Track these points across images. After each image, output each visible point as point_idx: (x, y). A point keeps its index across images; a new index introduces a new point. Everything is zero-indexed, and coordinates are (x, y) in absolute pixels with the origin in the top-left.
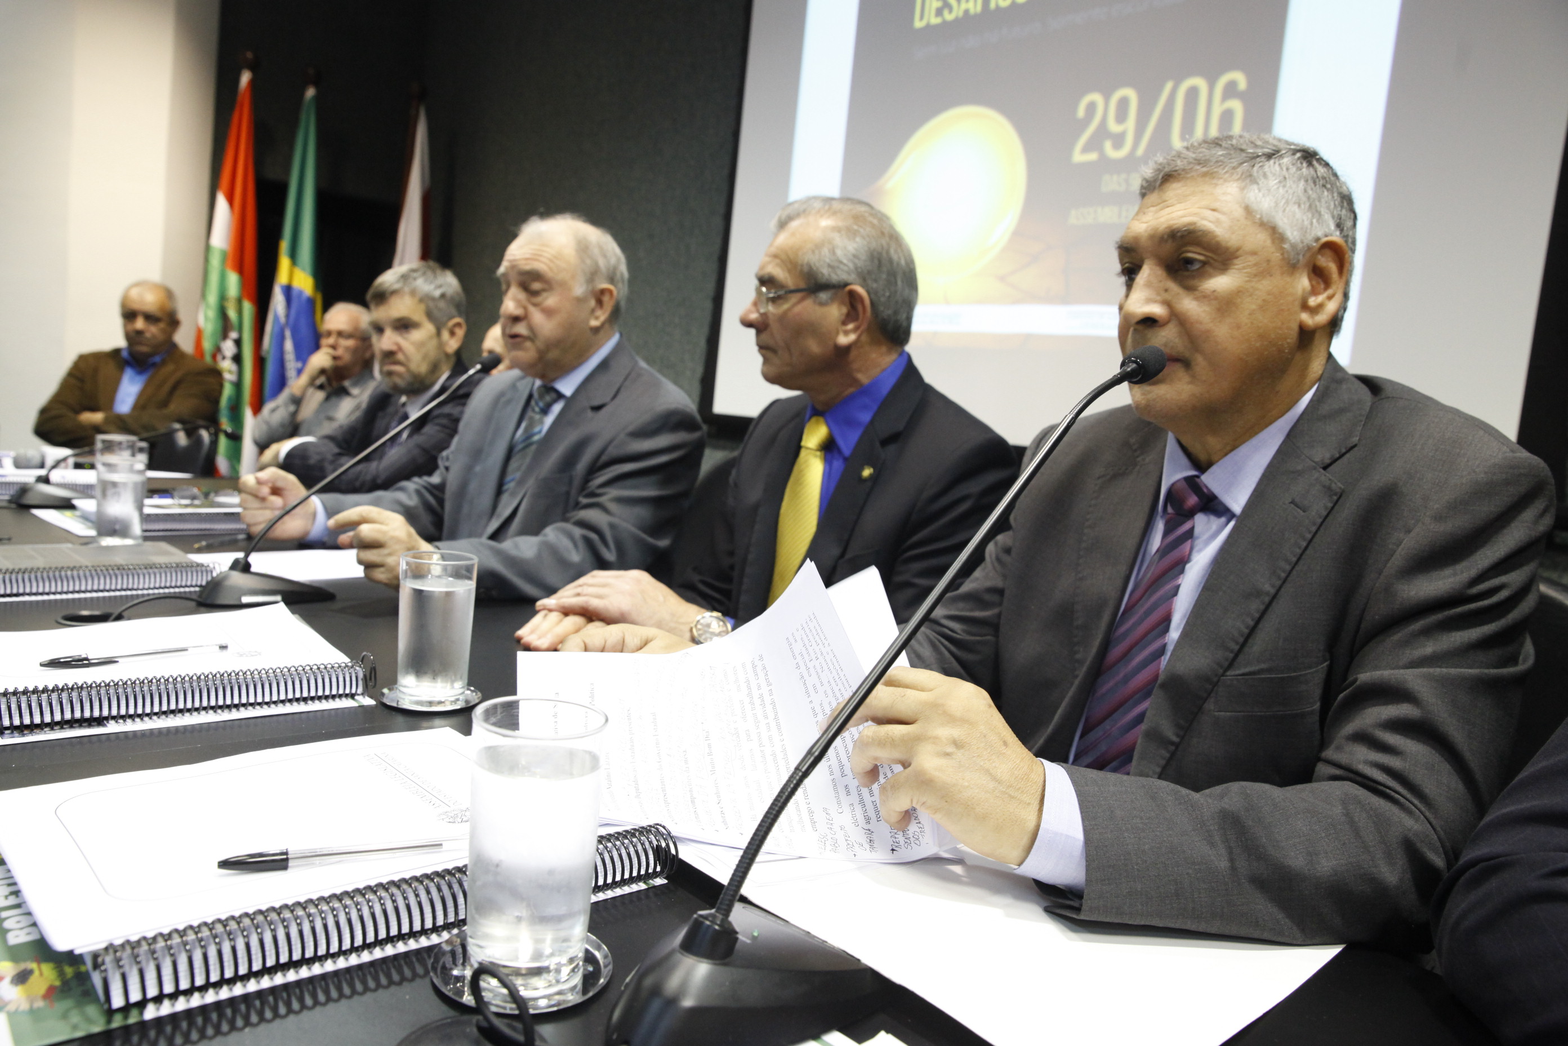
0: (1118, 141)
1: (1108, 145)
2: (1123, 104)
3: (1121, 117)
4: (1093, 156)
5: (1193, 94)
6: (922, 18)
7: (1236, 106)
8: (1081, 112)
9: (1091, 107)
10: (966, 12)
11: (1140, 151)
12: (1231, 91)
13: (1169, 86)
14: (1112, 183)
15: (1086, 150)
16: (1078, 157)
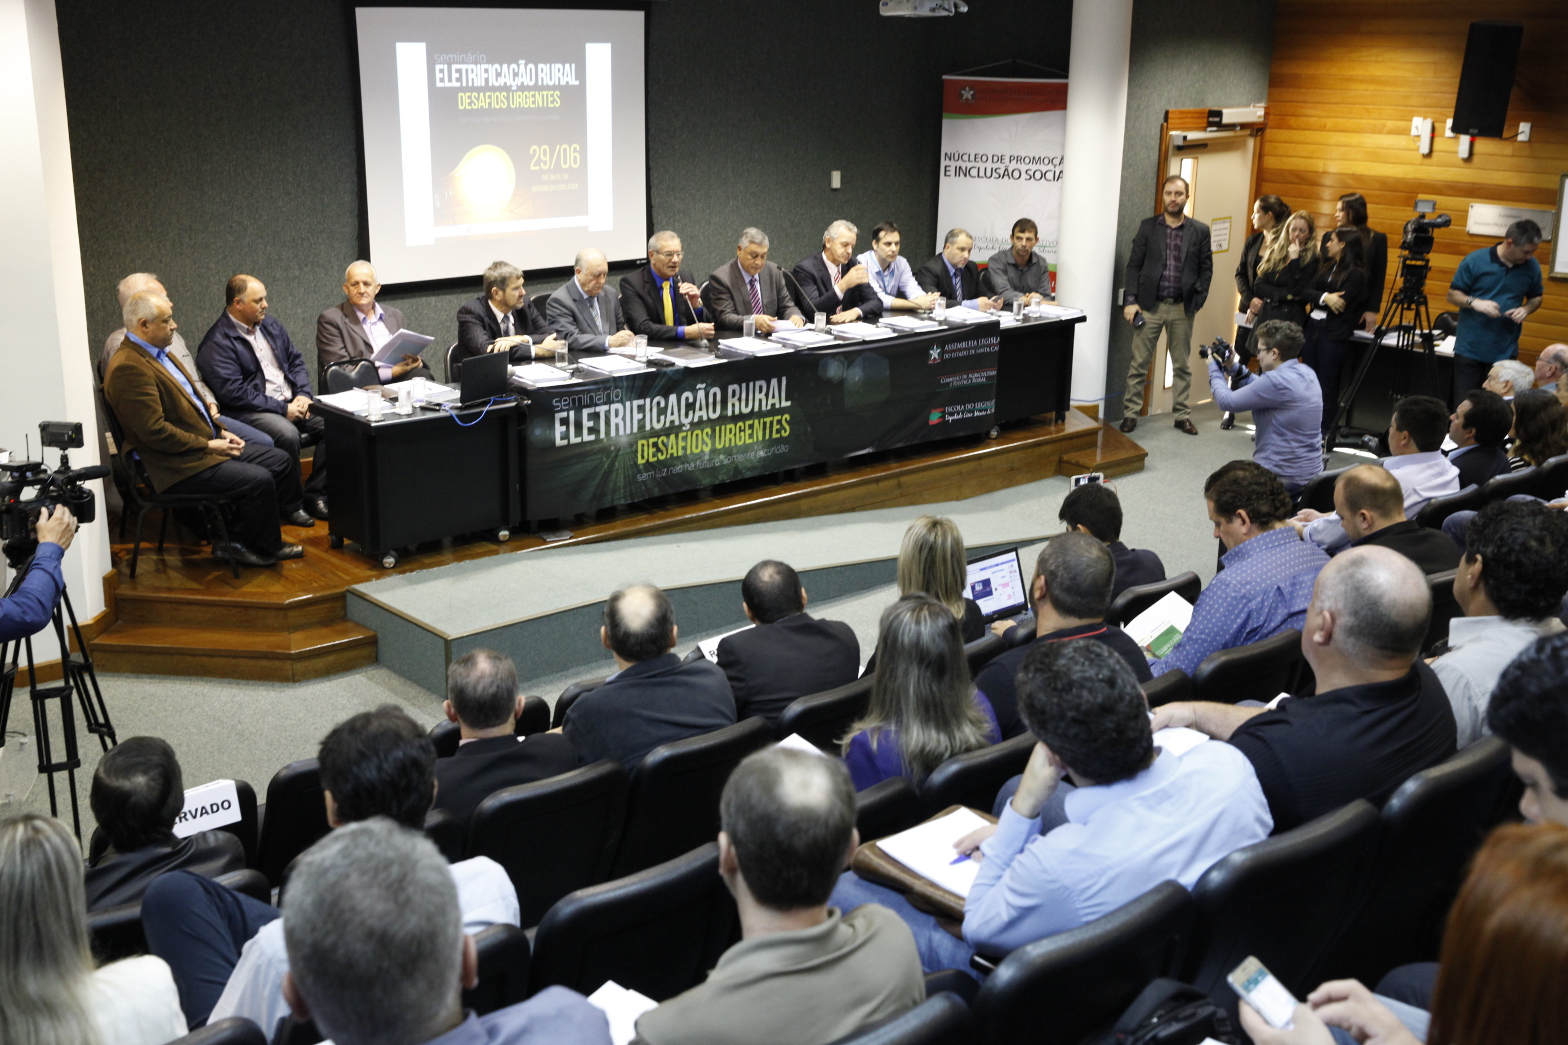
0: (545, 163)
1: (542, 164)
2: (545, 151)
3: (545, 155)
4: (537, 168)
5: (565, 150)
6: (462, 105)
7: (577, 155)
8: (531, 152)
9: (535, 151)
10: (482, 107)
11: (552, 167)
12: (575, 149)
13: (558, 146)
14: (545, 177)
15: (535, 165)
16: (532, 168)
